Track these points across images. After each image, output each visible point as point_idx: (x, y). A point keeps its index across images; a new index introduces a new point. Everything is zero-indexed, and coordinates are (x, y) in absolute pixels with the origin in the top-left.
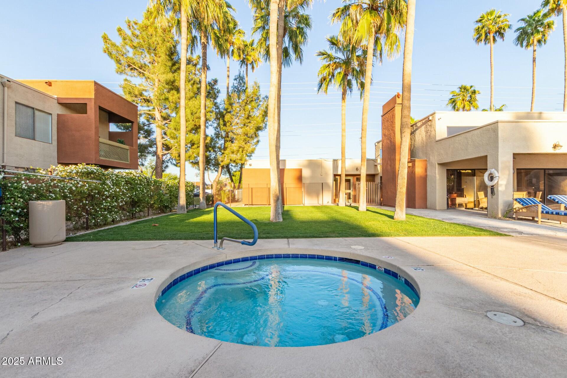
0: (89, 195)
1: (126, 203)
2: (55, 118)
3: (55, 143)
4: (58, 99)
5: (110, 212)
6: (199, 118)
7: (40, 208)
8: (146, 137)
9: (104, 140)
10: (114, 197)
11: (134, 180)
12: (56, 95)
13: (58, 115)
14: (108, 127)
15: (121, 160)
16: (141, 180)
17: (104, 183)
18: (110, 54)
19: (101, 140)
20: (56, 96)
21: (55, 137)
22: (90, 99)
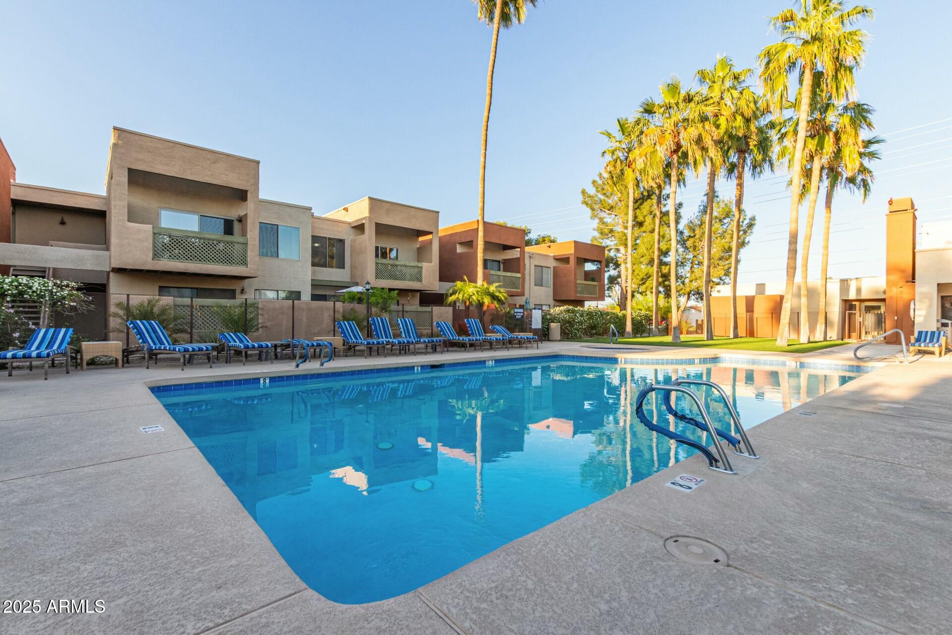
0: (569, 321)
1: (587, 326)
2: (552, 269)
3: (552, 286)
4: (554, 256)
5: (578, 331)
6: (653, 252)
7: (552, 326)
8: (615, 269)
9: (581, 281)
10: (581, 323)
11: (592, 313)
12: (552, 253)
13: (554, 267)
14: (584, 267)
15: (592, 294)
16: (596, 313)
17: (576, 315)
18: (587, 204)
19: (578, 282)
20: (552, 255)
21: (552, 283)
22: (572, 254)
